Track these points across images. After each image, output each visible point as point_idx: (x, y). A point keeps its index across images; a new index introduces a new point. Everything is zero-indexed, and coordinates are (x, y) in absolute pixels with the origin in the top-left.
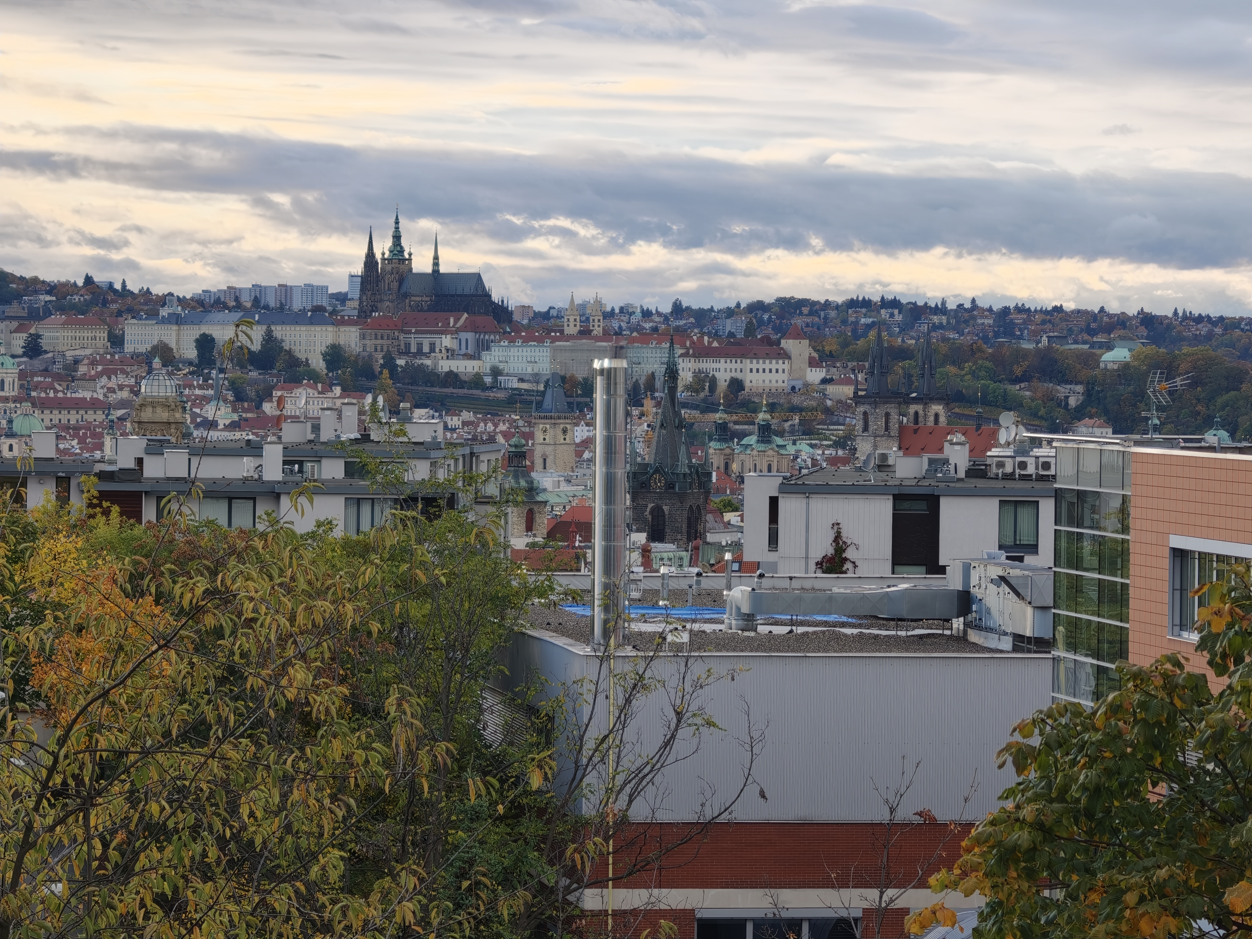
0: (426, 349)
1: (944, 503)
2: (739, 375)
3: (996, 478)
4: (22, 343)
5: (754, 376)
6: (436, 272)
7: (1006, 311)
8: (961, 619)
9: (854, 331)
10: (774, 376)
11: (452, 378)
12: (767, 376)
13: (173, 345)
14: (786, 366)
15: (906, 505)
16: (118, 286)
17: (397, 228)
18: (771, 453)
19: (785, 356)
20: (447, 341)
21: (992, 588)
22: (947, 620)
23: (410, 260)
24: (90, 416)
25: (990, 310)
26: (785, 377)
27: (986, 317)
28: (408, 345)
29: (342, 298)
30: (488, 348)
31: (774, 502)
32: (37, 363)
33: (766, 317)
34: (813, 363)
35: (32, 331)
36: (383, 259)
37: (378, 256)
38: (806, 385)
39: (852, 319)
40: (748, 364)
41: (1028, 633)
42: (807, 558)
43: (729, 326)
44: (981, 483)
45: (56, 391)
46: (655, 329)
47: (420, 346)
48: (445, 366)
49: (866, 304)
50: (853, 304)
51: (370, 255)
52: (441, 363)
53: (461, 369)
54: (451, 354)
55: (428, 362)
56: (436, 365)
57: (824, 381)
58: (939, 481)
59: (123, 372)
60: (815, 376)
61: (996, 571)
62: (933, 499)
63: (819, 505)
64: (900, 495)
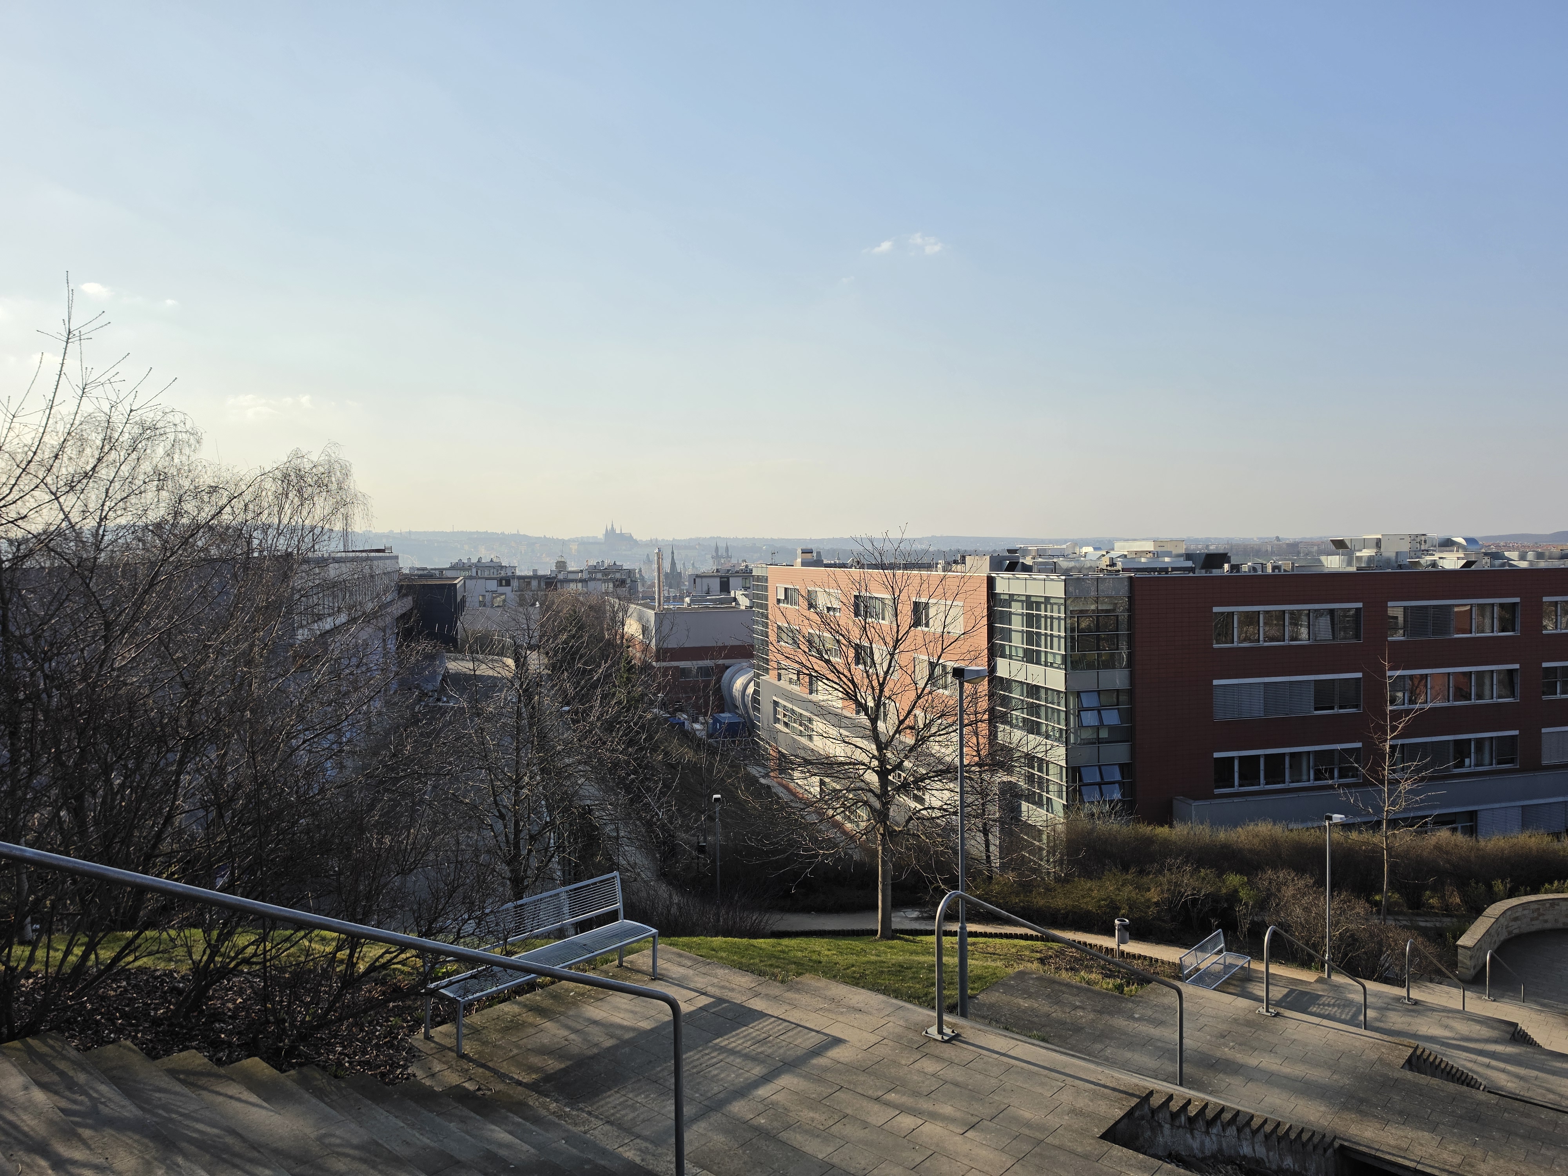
0: (619, 549)
1: (730, 578)
2: (688, 554)
6: (621, 533)
8: (734, 603)
12: (693, 553)
14: (697, 551)
15: (723, 579)
16: (551, 537)
17: (612, 524)
18: (694, 569)
20: (624, 546)
21: (741, 596)
22: (731, 603)
23: (615, 530)
29: (601, 539)
30: (634, 548)
31: (695, 580)
33: (693, 541)
36: (610, 530)
41: (749, 605)
42: (702, 591)
43: (685, 543)
44: (738, 574)
50: (711, 538)
51: (607, 529)
55: (620, 552)
58: (729, 574)
61: (741, 593)
62: (728, 578)
63: (704, 580)
64: (721, 577)
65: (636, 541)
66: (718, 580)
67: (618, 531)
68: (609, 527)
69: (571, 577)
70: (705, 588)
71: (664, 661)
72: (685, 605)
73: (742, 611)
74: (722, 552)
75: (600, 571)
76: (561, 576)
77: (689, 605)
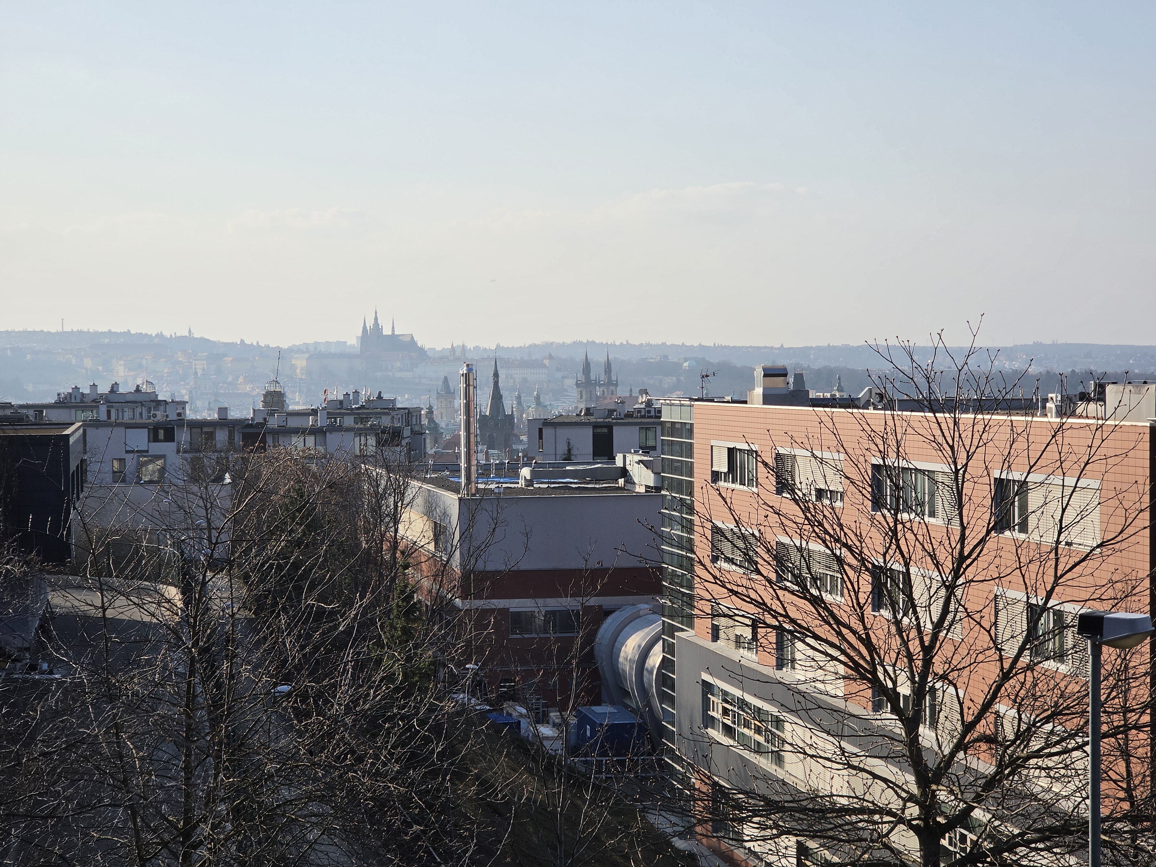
0: (390, 368)
1: (615, 429)
5: (532, 376)
6: (393, 334)
7: (641, 345)
8: (623, 479)
10: (541, 376)
12: (538, 376)
14: (546, 371)
15: (599, 430)
16: (255, 344)
17: (376, 316)
18: (540, 409)
19: (545, 366)
20: (398, 364)
21: (636, 465)
22: (617, 480)
23: (382, 329)
24: (244, 401)
26: (546, 376)
27: (633, 348)
28: (382, 366)
29: (353, 347)
30: (416, 367)
31: (541, 430)
32: (220, 379)
33: (537, 351)
34: (558, 369)
35: (218, 364)
36: (370, 329)
37: (368, 328)
38: (555, 379)
40: (529, 371)
41: (652, 485)
42: (556, 454)
44: (631, 420)
46: (490, 357)
47: (387, 366)
50: (575, 343)
51: (365, 327)
52: (396, 374)
53: (405, 376)
54: (400, 370)
55: (391, 374)
56: (394, 374)
58: (613, 419)
59: (259, 381)
61: (637, 458)
62: (610, 427)
63: (560, 431)
64: (596, 426)
65: (422, 352)
66: (588, 433)
67: (387, 331)
68: (370, 323)
69: (293, 423)
70: (562, 449)
71: (478, 597)
72: (521, 483)
73: (639, 496)
74: (597, 373)
75: (352, 412)
76: (274, 422)
77: (529, 483)
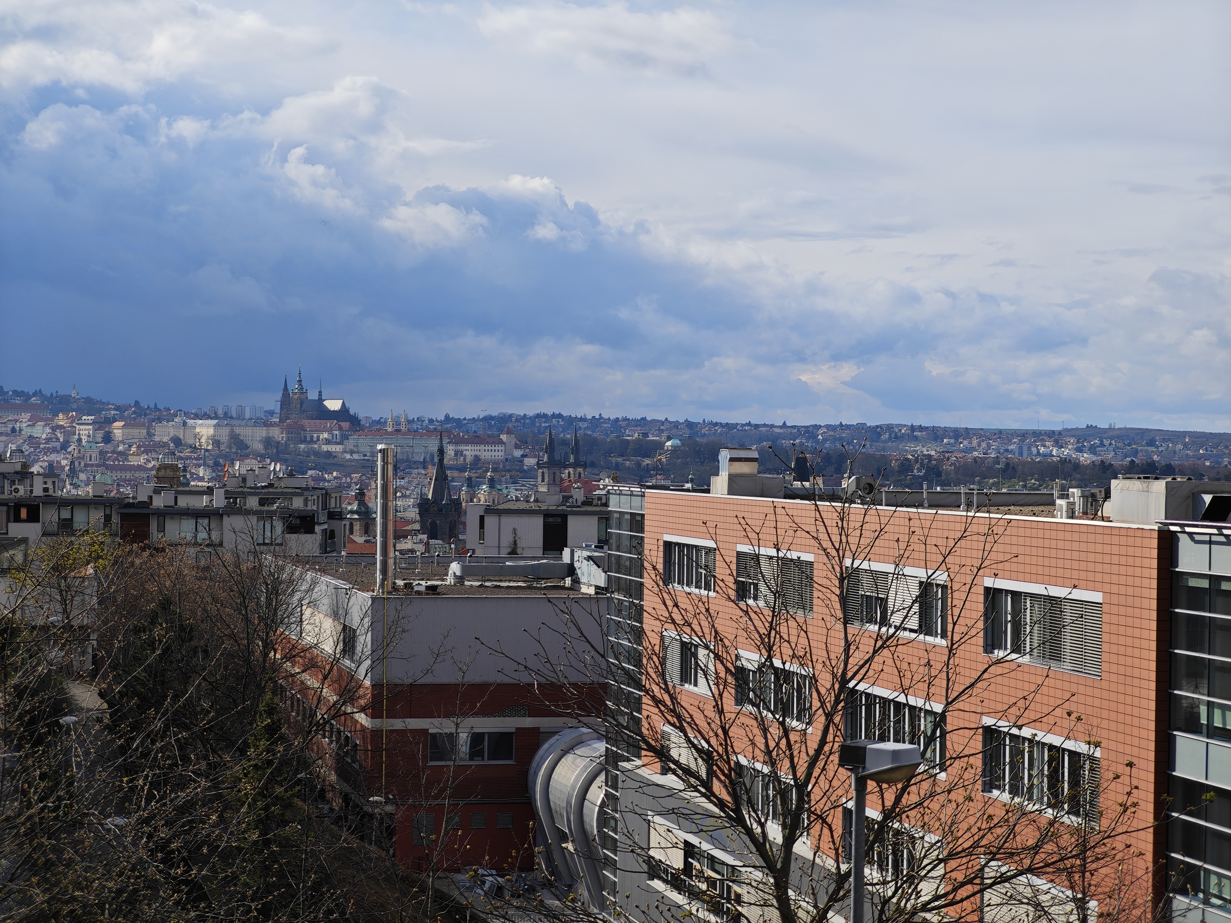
1: (570, 518)
2: (478, 453)
3: (597, 506)
4: (101, 435)
5: (486, 453)
7: (617, 420)
8: (570, 578)
9: (539, 430)
10: (496, 454)
11: (329, 454)
12: (493, 453)
13: (181, 437)
14: (503, 448)
15: (551, 520)
16: (152, 406)
17: (300, 377)
18: (494, 493)
19: (501, 442)
20: (326, 435)
21: (585, 562)
22: (563, 579)
23: (307, 393)
24: (137, 475)
25: (609, 419)
26: (503, 453)
27: (607, 423)
28: (305, 437)
29: (271, 413)
30: (348, 439)
31: (481, 519)
32: (109, 448)
33: (493, 423)
34: (517, 447)
35: (107, 429)
36: (293, 393)
37: (290, 391)
38: (514, 458)
39: (538, 424)
40: (482, 447)
41: (603, 585)
42: (499, 547)
43: (474, 427)
44: (589, 508)
45: (119, 461)
46: (435, 429)
47: (312, 437)
48: (325, 448)
49: (545, 416)
50: (538, 416)
51: (286, 389)
52: (323, 446)
53: (334, 450)
54: (328, 442)
55: (316, 446)
56: (320, 447)
57: (523, 456)
58: (568, 507)
59: (155, 451)
60: (518, 453)
61: (586, 553)
62: (564, 517)
63: (505, 519)
64: (547, 515)
65: (356, 420)
66: (538, 522)
67: (312, 397)
69: (183, 503)
70: (507, 540)
71: (392, 715)
72: (450, 580)
73: (589, 598)
